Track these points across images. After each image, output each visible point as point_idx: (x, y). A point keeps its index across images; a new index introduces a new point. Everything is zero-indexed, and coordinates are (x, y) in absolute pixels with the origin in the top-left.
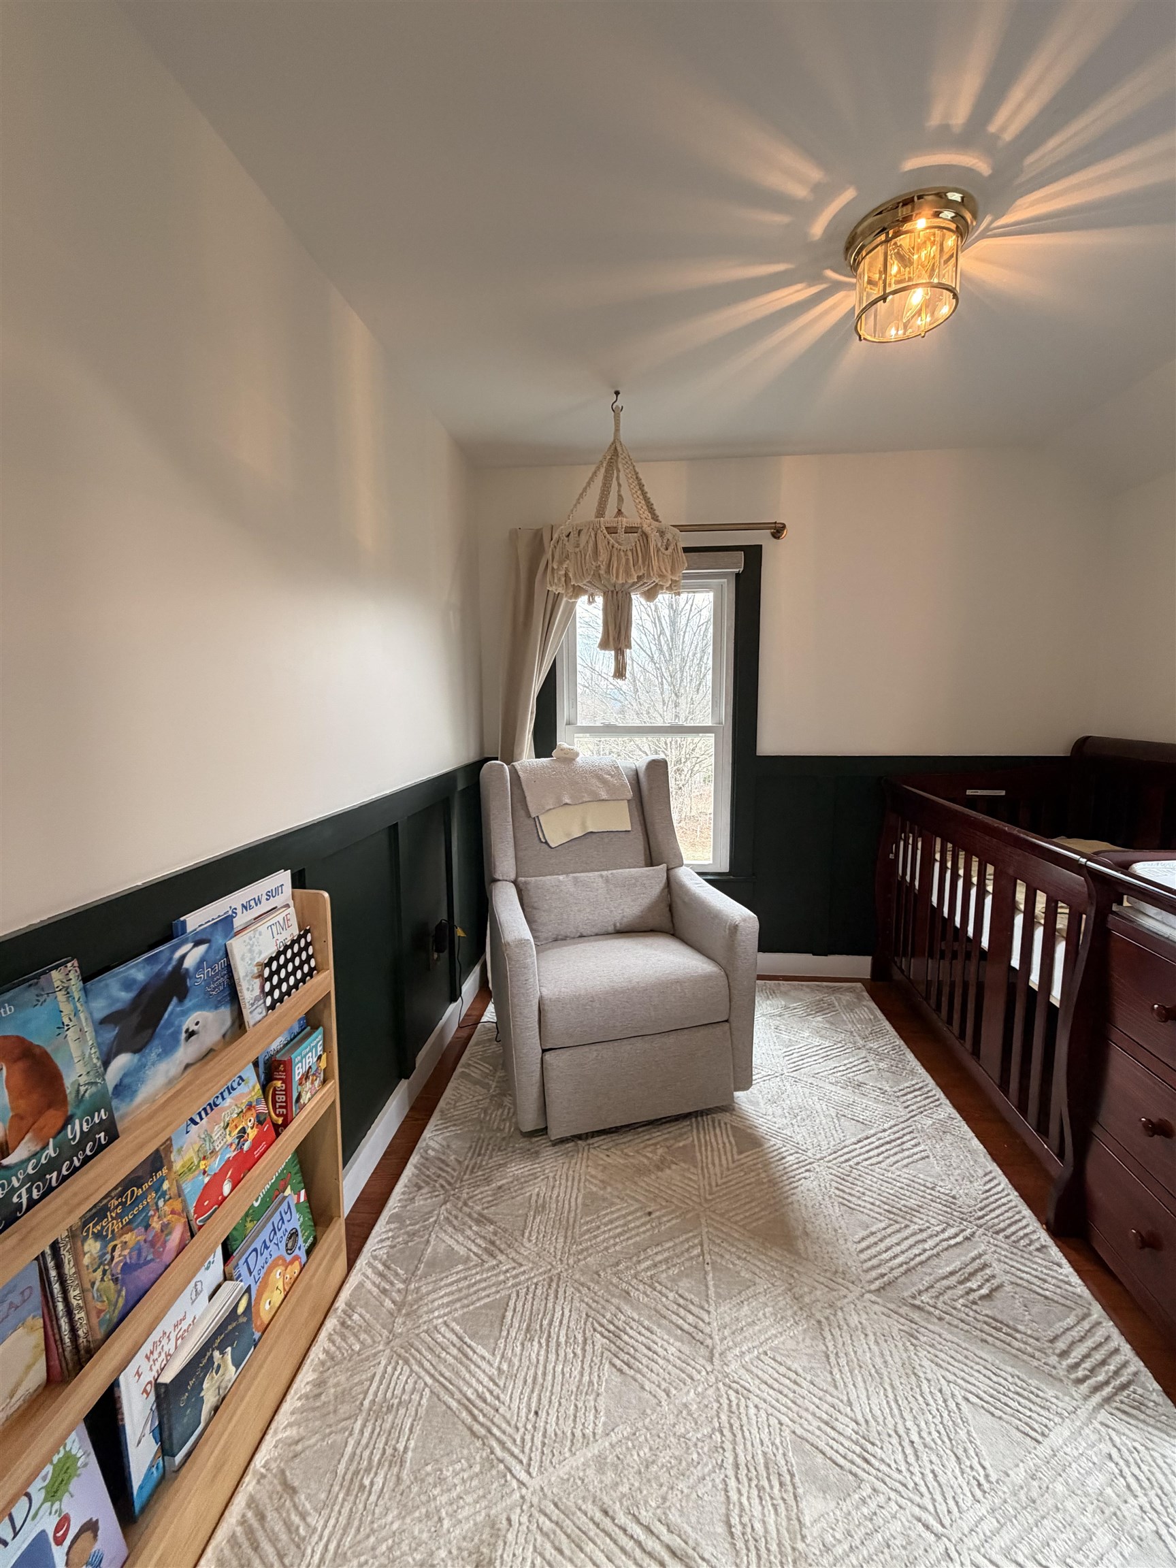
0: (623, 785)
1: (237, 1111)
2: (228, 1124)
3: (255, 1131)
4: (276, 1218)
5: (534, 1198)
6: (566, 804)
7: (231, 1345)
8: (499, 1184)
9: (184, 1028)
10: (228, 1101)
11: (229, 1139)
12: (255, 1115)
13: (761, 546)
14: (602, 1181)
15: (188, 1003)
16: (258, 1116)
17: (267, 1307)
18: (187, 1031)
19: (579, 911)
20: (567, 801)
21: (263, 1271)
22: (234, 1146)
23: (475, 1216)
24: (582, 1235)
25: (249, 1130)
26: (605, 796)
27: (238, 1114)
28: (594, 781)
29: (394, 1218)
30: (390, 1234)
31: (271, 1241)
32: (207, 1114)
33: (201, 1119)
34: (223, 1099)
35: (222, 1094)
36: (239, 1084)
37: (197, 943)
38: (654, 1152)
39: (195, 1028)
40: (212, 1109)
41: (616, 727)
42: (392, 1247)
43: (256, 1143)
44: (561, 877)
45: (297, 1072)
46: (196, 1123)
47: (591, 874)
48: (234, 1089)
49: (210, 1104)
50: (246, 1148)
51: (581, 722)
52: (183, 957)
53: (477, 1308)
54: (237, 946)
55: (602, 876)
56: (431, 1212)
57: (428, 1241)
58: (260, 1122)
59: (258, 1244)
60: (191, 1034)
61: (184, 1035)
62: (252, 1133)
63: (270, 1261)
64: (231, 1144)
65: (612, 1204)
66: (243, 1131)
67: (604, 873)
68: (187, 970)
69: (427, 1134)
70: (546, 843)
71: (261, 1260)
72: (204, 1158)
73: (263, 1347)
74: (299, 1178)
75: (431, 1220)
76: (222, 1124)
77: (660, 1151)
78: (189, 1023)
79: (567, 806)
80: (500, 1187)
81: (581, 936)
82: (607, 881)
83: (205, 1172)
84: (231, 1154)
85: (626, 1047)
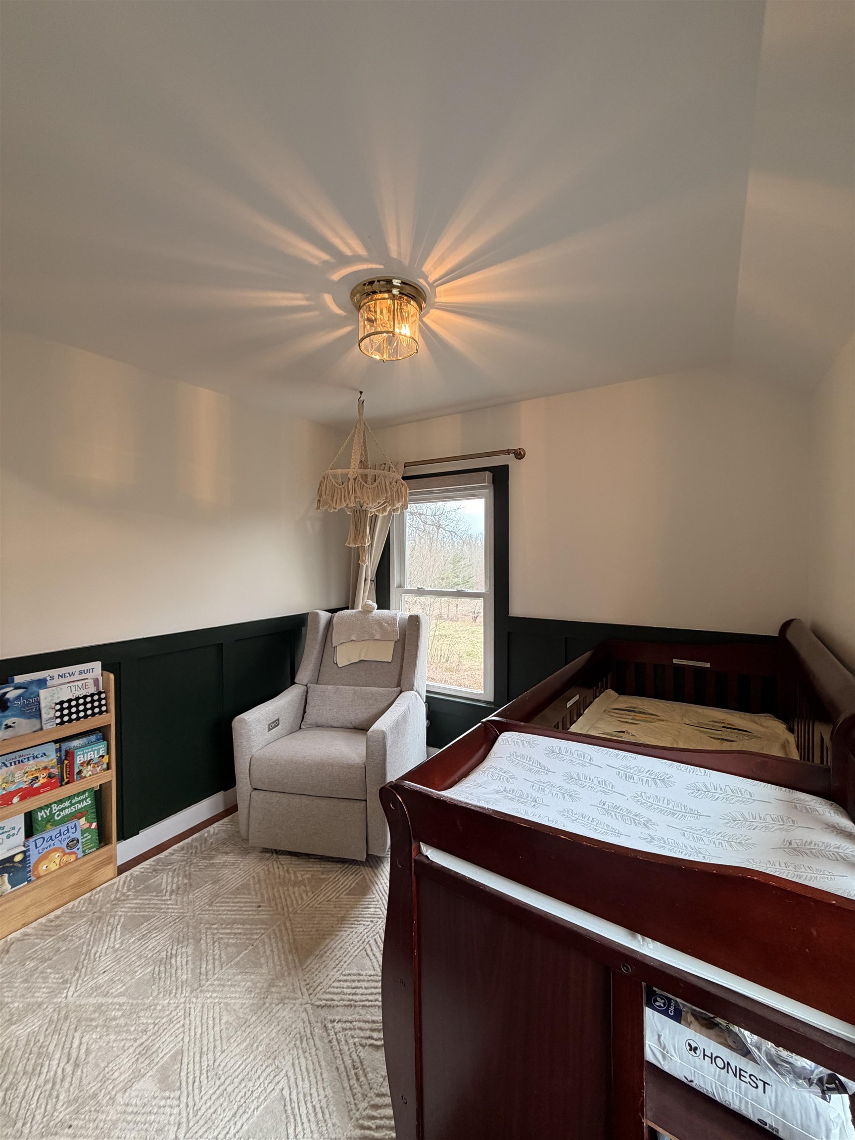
0: (395, 631)
1: (35, 768)
2: (27, 772)
3: (45, 780)
4: (63, 828)
5: (220, 875)
6: (353, 640)
7: (9, 874)
8: (215, 862)
9: (4, 723)
10: (32, 762)
11: (25, 779)
12: (48, 773)
13: (508, 466)
14: (259, 880)
15: (7, 713)
16: (49, 773)
17: (44, 868)
18: (6, 725)
19: (330, 710)
20: (354, 639)
21: (45, 850)
22: (27, 783)
23: (187, 872)
24: (217, 903)
25: (41, 779)
26: (378, 637)
27: (36, 770)
28: (376, 627)
30: (148, 866)
31: (56, 838)
32: (15, 764)
33: (11, 765)
34: (28, 760)
35: (28, 758)
36: (42, 756)
37: (17, 688)
38: (302, 876)
39: (13, 725)
40: (19, 763)
41: (424, 590)
42: (142, 873)
43: (43, 786)
44: (330, 687)
45: (78, 759)
46: (7, 766)
47: (347, 687)
48: (37, 757)
49: (19, 761)
50: (35, 786)
51: (408, 587)
52: (6, 693)
53: (139, 915)
54: (43, 693)
55: (354, 690)
56: (173, 863)
57: (157, 876)
58: (50, 776)
59: (46, 836)
60: (8, 727)
61: (3, 726)
62: (42, 781)
63: (52, 847)
64: (26, 782)
65: (250, 894)
66: (37, 778)
67: (357, 688)
68: (8, 699)
69: (215, 825)
70: (336, 664)
71: (45, 845)
72: (6, 783)
73: (32, 885)
74: (94, 815)
75: (169, 867)
76: (23, 771)
77: (306, 876)
78: (9, 721)
79: (353, 643)
80: (213, 864)
81: (332, 727)
82: (355, 692)
83: (4, 789)
84: (24, 786)
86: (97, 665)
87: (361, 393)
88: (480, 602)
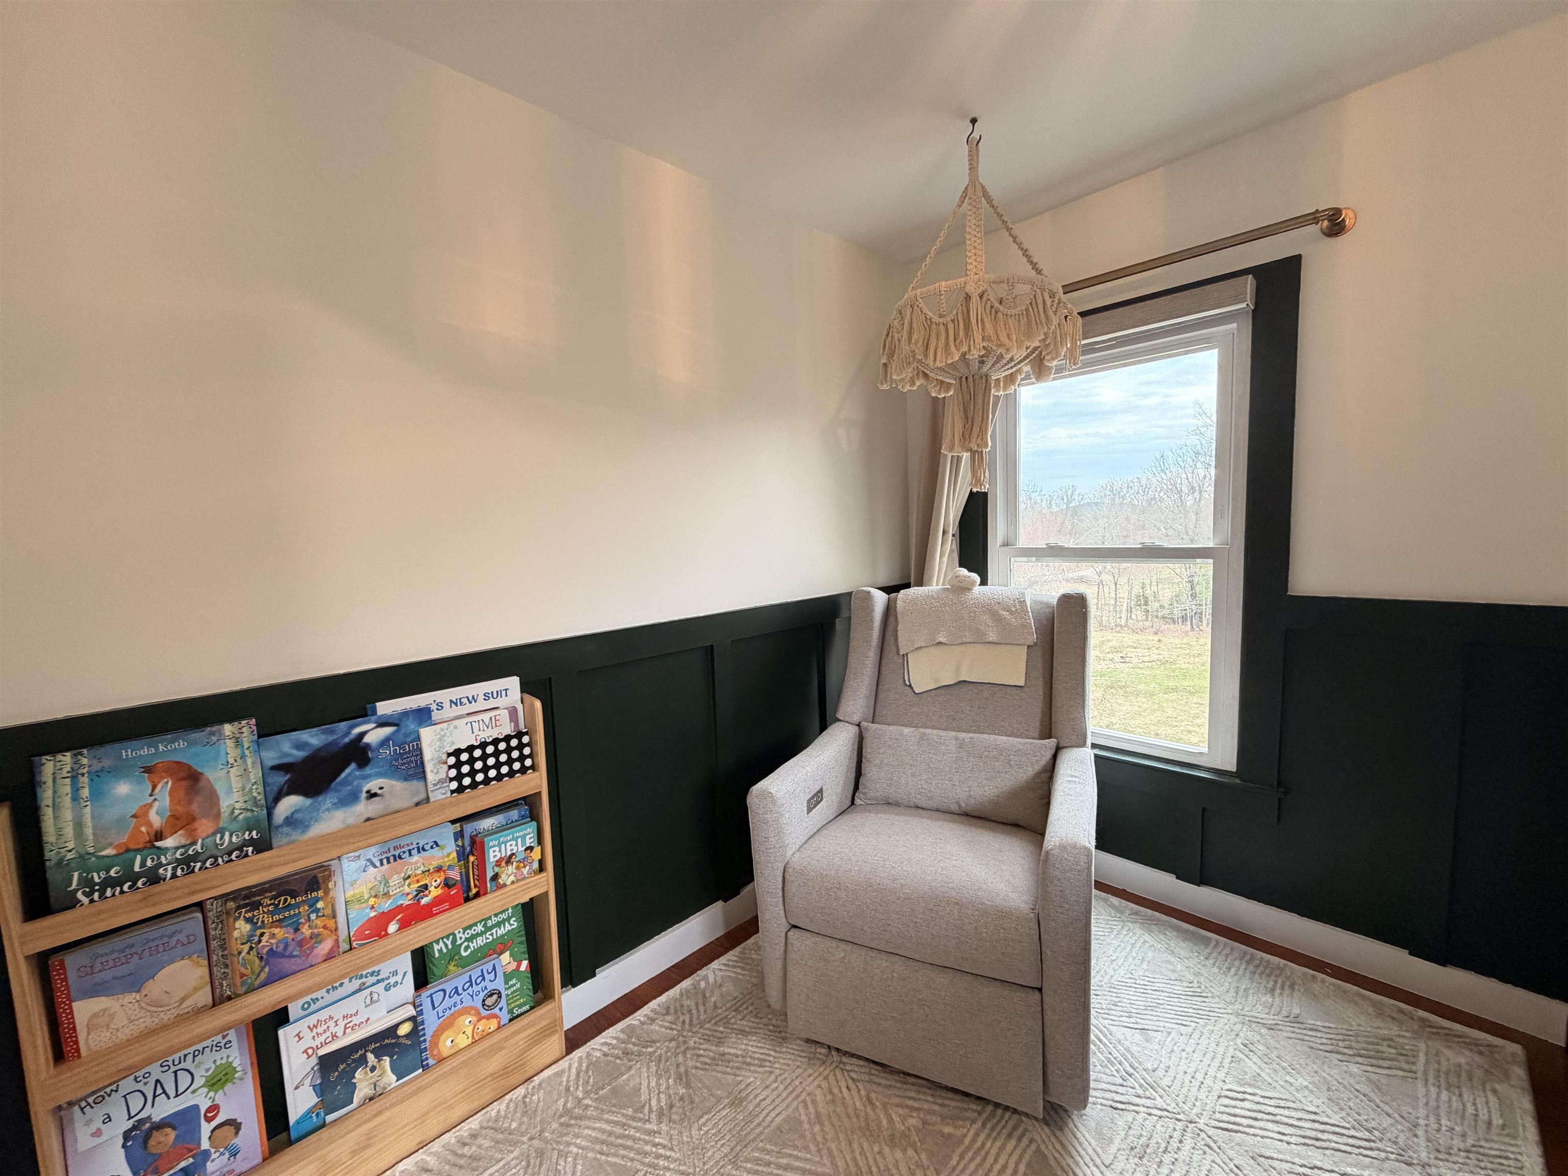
0: (1025, 626)
1: (422, 868)
2: (409, 877)
3: (439, 891)
4: (475, 974)
5: (742, 1086)
6: (940, 643)
7: (391, 1057)
8: (727, 1050)
9: (365, 789)
10: (416, 858)
11: (407, 889)
12: (443, 878)
13: (1300, 255)
14: (818, 1114)
15: (368, 770)
16: (446, 879)
17: (448, 1043)
18: (368, 792)
19: (913, 775)
20: (942, 640)
21: (448, 1013)
22: (410, 897)
23: (682, 1069)
24: (747, 1160)
25: (432, 889)
26: (992, 636)
27: (423, 872)
28: (986, 618)
29: (631, 1029)
30: (614, 1042)
31: (464, 990)
32: (389, 862)
33: (382, 864)
34: (410, 855)
35: (410, 851)
36: (432, 847)
37: (382, 724)
39: (379, 792)
40: (395, 860)
41: (1062, 548)
42: (605, 1055)
43: (437, 901)
44: (906, 730)
45: (492, 855)
46: (375, 867)
47: (943, 733)
48: (424, 849)
49: (394, 856)
50: (424, 901)
51: (1022, 543)
52: (363, 734)
53: (607, 1162)
54: (427, 734)
55: (957, 739)
56: (654, 1042)
57: (630, 1068)
58: (448, 884)
59: (449, 987)
60: (372, 795)
61: (364, 795)
62: (434, 892)
63: (459, 1007)
64: (408, 894)
65: (806, 1148)
66: (426, 887)
67: (962, 735)
68: (368, 746)
69: (715, 965)
70: (910, 686)
71: (448, 1002)
72: (375, 896)
73: (431, 1076)
74: (524, 948)
75: (650, 1050)
76: (403, 875)
77: (912, 1122)
78: (373, 785)
79: (940, 648)
80: (723, 1054)
81: (917, 807)
82: (961, 745)
83: (372, 907)
84: (406, 902)
85: (883, 962)
86: (513, 683)
87: (974, 121)
88: (1205, 569)
